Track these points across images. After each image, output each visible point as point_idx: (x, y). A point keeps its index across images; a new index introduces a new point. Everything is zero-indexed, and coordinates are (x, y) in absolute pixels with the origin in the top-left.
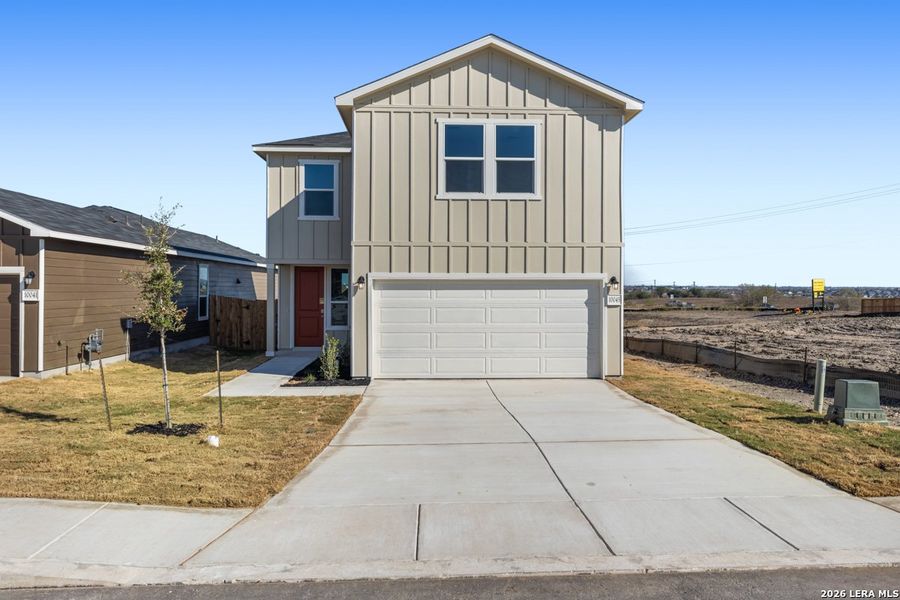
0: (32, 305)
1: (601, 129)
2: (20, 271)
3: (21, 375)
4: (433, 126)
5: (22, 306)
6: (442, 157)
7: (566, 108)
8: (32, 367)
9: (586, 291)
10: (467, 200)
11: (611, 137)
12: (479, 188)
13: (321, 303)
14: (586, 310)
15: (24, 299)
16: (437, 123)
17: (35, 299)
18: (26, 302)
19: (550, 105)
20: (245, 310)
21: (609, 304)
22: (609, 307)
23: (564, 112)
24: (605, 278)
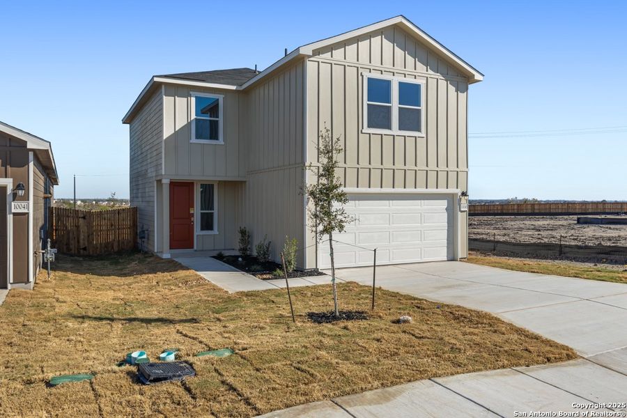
0: (21, 218)
1: (457, 91)
2: (8, 183)
3: (9, 286)
4: (360, 78)
5: (10, 218)
6: (366, 102)
7: (438, 74)
8: (22, 277)
9: (446, 201)
10: (382, 135)
11: (462, 96)
12: (389, 127)
13: (191, 212)
14: (446, 215)
15: (13, 211)
16: (363, 76)
17: (26, 211)
18: (15, 214)
19: (430, 72)
20: (81, 221)
21: (462, 209)
22: (462, 212)
23: (437, 77)
24: (459, 192)
